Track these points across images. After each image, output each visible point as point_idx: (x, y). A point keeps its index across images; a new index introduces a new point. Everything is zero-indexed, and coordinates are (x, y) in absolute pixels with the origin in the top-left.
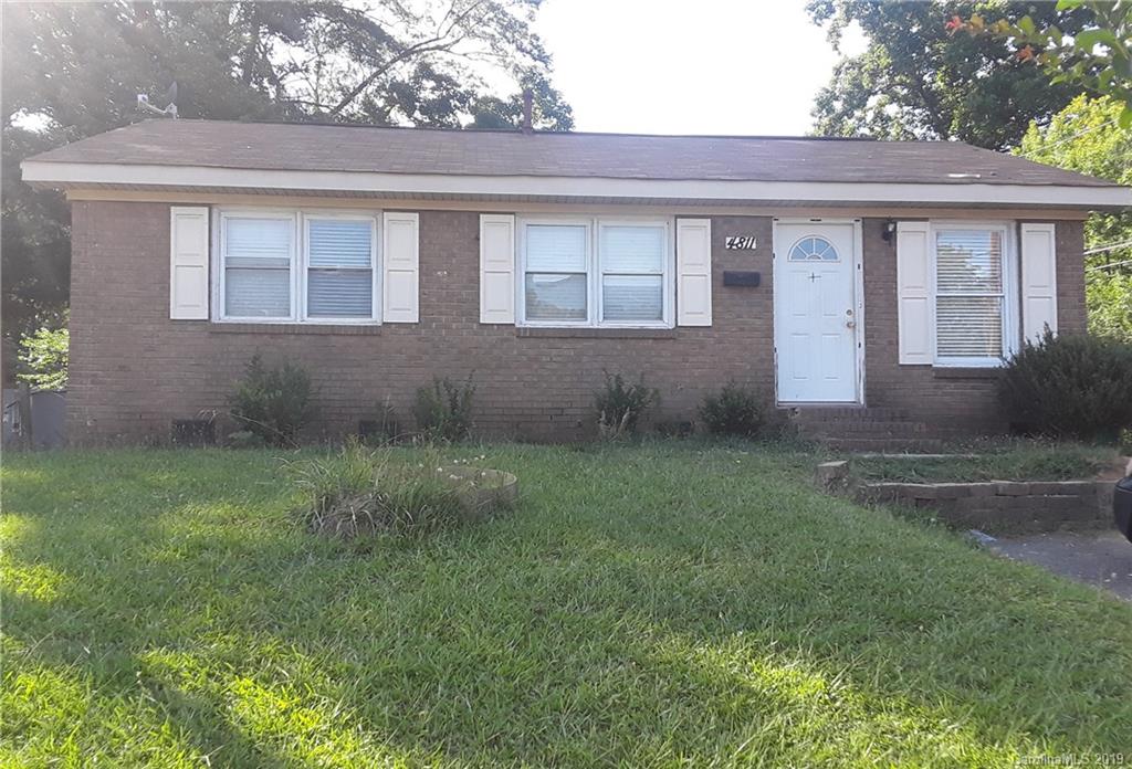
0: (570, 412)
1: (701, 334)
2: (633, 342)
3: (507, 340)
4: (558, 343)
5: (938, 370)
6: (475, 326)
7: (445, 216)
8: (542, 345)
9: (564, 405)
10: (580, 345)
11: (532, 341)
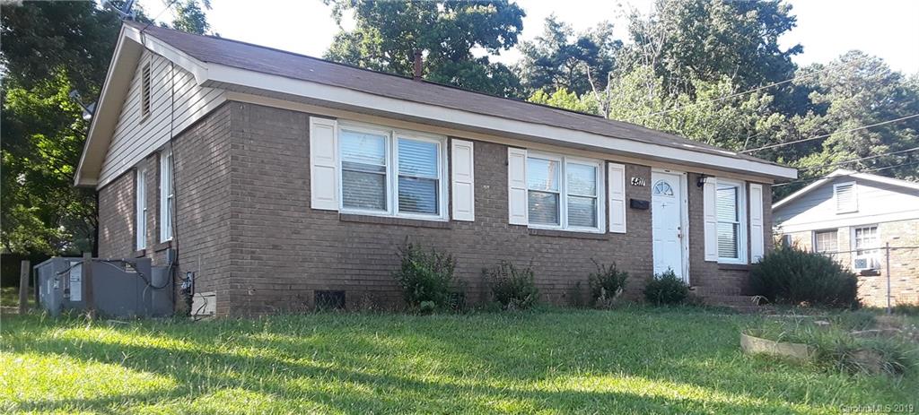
0: (557, 287)
1: (620, 238)
2: (588, 241)
3: (523, 236)
4: (550, 240)
5: (719, 264)
6: (506, 226)
7: (487, 145)
8: (543, 241)
9: (555, 282)
10: (563, 242)
11: (537, 238)
